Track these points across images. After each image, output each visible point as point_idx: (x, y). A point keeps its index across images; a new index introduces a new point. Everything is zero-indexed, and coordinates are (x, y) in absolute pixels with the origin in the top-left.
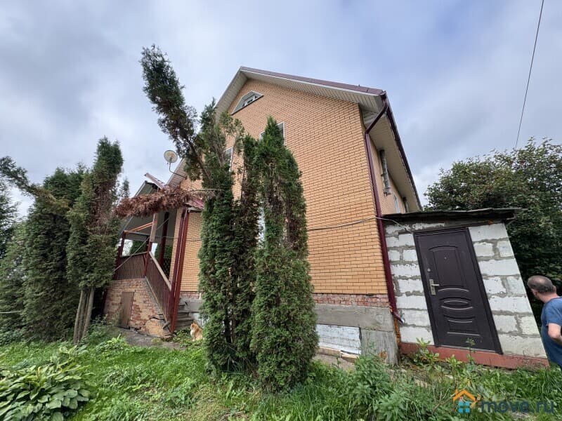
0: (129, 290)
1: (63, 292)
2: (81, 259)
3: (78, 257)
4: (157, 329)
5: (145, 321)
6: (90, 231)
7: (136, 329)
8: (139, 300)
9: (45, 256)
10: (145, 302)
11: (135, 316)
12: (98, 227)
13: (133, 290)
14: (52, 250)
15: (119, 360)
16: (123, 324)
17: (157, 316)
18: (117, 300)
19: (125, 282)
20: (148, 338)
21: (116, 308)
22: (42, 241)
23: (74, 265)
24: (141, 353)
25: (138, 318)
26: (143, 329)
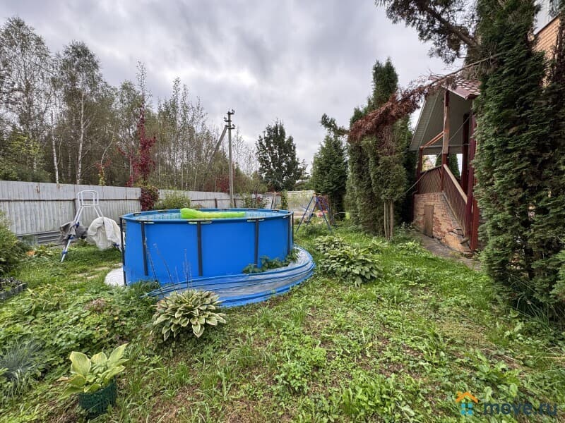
0: (429, 203)
1: (376, 203)
2: (378, 178)
3: (376, 176)
4: (455, 243)
5: (445, 233)
6: (380, 154)
7: (439, 240)
8: (438, 213)
9: (360, 177)
10: (443, 215)
11: (437, 227)
12: (386, 150)
13: (432, 204)
14: (363, 172)
15: (411, 260)
16: (428, 233)
17: (455, 230)
18: (421, 212)
19: (425, 196)
20: (448, 250)
21: (421, 218)
22: (357, 167)
23: (375, 182)
24: (432, 259)
25: (439, 230)
26: (443, 241)
